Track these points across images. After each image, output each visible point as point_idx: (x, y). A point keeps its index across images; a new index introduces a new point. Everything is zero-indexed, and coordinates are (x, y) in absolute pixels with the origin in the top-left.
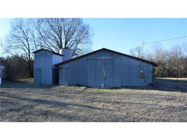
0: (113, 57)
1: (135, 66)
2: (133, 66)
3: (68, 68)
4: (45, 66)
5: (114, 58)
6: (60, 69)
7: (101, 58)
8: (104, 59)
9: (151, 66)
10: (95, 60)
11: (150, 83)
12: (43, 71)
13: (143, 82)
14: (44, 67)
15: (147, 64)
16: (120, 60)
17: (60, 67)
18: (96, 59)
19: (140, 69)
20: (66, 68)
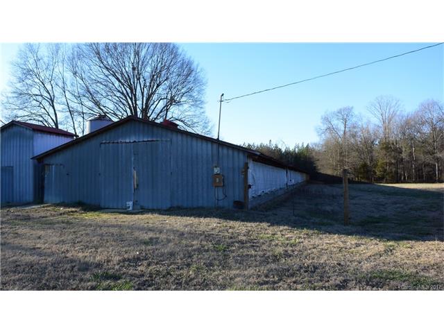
0: (152, 137)
1: (202, 157)
2: (197, 158)
3: (61, 165)
4: (20, 161)
5: (154, 139)
6: (46, 167)
7: (128, 141)
8: (135, 142)
9: (241, 155)
10: (116, 145)
11: (238, 200)
12: (16, 172)
13: (221, 196)
14: (18, 163)
15: (230, 152)
16: (169, 143)
17: (46, 161)
18: (118, 143)
19: (214, 165)
20: (57, 165)
